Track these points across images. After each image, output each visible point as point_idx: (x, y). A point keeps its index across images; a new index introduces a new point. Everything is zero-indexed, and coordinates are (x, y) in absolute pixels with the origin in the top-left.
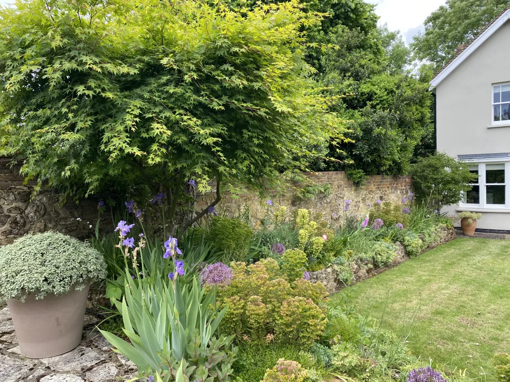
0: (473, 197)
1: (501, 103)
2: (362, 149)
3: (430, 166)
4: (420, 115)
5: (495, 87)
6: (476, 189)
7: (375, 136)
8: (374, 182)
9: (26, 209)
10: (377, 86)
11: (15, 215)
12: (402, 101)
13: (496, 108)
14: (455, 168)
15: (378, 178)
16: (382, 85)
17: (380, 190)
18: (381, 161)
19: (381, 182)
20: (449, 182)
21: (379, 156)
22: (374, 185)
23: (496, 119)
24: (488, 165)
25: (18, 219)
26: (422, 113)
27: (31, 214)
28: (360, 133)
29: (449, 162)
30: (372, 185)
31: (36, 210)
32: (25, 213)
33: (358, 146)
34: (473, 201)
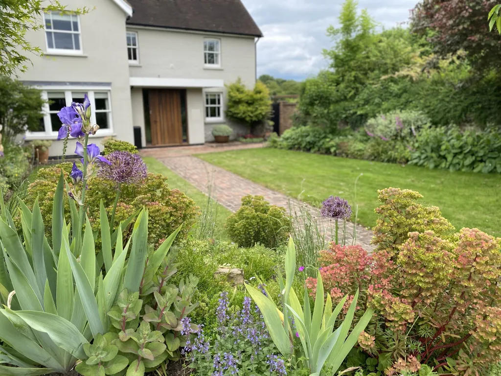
1: (53, 31)
24: (49, 92)
34: (39, 130)
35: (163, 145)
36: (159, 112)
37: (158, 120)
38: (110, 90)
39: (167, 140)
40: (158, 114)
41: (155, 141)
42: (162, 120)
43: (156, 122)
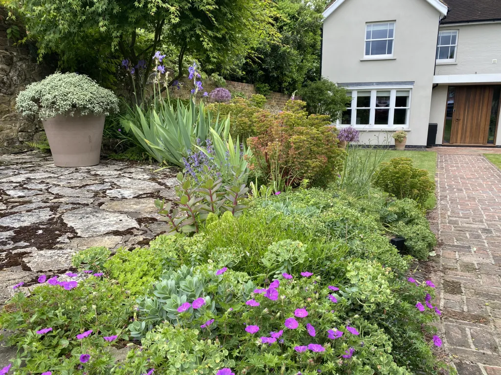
0: (346, 119)
1: (371, 40)
2: (270, 64)
3: (317, 89)
4: (313, 41)
5: (368, 26)
6: (349, 112)
7: (281, 53)
8: (275, 98)
9: (10, 72)
10: (282, 11)
11: (2, 76)
12: (303, 27)
13: (368, 43)
14: (336, 92)
15: (278, 95)
16: (286, 10)
17: (279, 107)
18: (283, 77)
19: (280, 99)
20: (330, 103)
21: (282, 73)
22: (275, 101)
23: (367, 53)
24: (359, 92)
25: (5, 80)
26: (315, 39)
27: (15, 78)
28: (269, 49)
29: (330, 87)
30: (274, 101)
31: (18, 75)
32: (9, 75)
33: (267, 61)
34: (346, 122)
35: (462, 144)
36: (465, 110)
37: (461, 118)
38: (412, 88)
39: (468, 140)
40: (462, 113)
41: (453, 139)
42: (466, 118)
43: (458, 120)
